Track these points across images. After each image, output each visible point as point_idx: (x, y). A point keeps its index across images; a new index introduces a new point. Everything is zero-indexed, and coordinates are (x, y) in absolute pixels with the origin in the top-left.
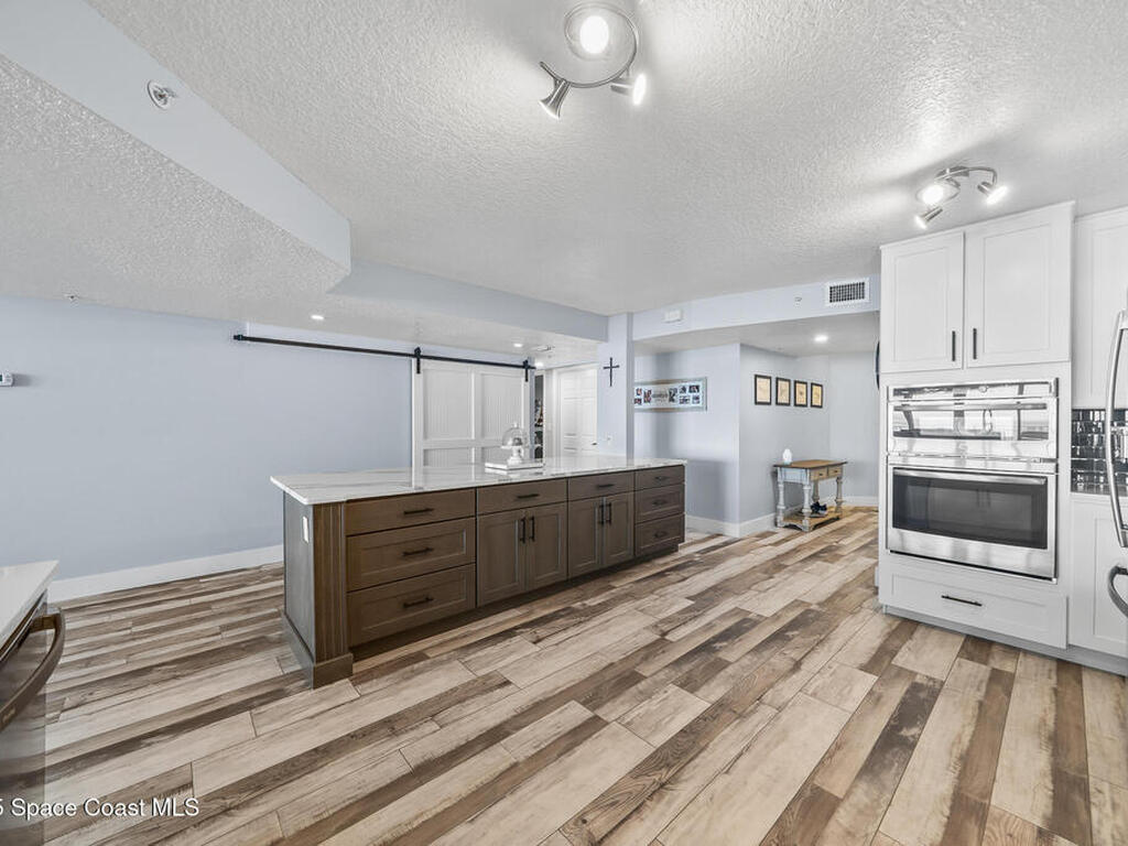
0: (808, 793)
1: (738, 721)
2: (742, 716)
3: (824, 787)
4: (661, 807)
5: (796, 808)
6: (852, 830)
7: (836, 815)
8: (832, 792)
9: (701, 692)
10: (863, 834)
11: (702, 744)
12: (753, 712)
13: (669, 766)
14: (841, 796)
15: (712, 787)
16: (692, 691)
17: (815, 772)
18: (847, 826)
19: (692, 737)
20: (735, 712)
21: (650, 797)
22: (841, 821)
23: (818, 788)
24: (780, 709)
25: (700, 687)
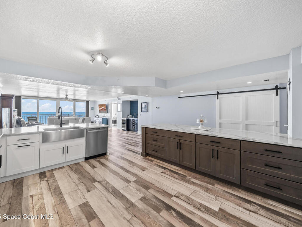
0: (94, 215)
2: (127, 209)
3: (94, 220)
6: (80, 220)
7: (86, 219)
8: (92, 221)
10: (78, 223)
11: (118, 198)
12: (129, 212)
14: (90, 223)
16: (141, 199)
18: (82, 220)
19: (121, 197)
20: (129, 207)
22: (84, 219)
23: (95, 218)
24: (129, 221)
25: (143, 202)
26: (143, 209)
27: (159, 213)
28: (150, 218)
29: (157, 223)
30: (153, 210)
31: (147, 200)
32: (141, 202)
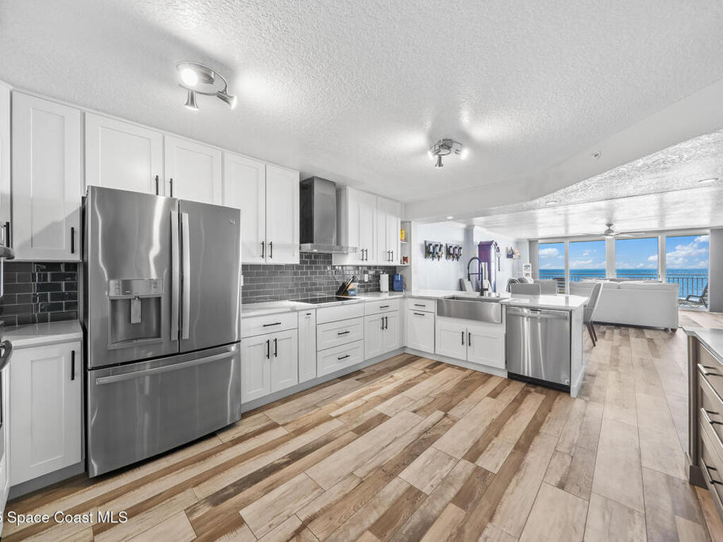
1: (383, 464)
2: (380, 467)
4: (426, 426)
5: (372, 427)
9: (404, 487)
12: (371, 471)
13: (423, 439)
15: (404, 432)
16: (411, 488)
17: (356, 439)
19: (412, 453)
20: (383, 471)
21: (430, 428)
24: (352, 473)
25: (403, 494)
26: (381, 494)
27: (370, 529)
28: (356, 509)
29: (343, 523)
30: (379, 516)
31: (414, 503)
32: (404, 488)
